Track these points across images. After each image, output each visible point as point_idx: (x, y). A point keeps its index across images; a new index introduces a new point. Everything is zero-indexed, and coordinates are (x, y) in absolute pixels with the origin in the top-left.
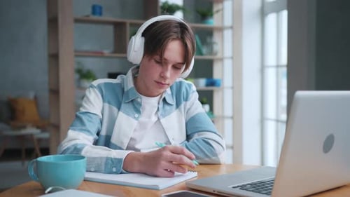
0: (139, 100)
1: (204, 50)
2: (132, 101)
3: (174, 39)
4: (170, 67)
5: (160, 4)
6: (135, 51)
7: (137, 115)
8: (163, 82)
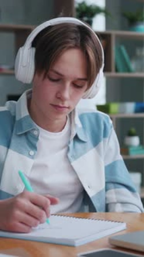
0: (35, 133)
1: (133, 66)
2: (26, 134)
3: (70, 48)
4: (68, 84)
5: (76, 6)
6: (24, 67)
7: (32, 153)
8: (61, 105)
